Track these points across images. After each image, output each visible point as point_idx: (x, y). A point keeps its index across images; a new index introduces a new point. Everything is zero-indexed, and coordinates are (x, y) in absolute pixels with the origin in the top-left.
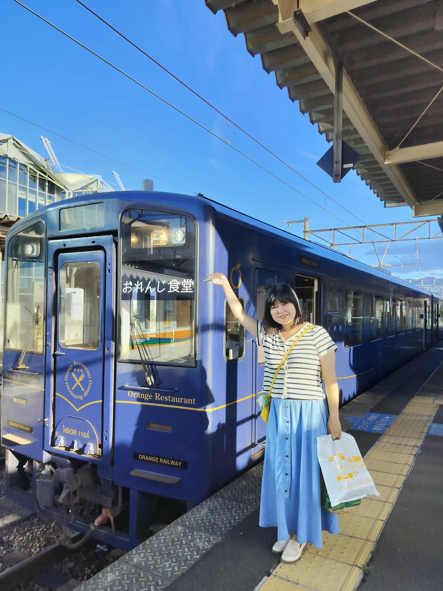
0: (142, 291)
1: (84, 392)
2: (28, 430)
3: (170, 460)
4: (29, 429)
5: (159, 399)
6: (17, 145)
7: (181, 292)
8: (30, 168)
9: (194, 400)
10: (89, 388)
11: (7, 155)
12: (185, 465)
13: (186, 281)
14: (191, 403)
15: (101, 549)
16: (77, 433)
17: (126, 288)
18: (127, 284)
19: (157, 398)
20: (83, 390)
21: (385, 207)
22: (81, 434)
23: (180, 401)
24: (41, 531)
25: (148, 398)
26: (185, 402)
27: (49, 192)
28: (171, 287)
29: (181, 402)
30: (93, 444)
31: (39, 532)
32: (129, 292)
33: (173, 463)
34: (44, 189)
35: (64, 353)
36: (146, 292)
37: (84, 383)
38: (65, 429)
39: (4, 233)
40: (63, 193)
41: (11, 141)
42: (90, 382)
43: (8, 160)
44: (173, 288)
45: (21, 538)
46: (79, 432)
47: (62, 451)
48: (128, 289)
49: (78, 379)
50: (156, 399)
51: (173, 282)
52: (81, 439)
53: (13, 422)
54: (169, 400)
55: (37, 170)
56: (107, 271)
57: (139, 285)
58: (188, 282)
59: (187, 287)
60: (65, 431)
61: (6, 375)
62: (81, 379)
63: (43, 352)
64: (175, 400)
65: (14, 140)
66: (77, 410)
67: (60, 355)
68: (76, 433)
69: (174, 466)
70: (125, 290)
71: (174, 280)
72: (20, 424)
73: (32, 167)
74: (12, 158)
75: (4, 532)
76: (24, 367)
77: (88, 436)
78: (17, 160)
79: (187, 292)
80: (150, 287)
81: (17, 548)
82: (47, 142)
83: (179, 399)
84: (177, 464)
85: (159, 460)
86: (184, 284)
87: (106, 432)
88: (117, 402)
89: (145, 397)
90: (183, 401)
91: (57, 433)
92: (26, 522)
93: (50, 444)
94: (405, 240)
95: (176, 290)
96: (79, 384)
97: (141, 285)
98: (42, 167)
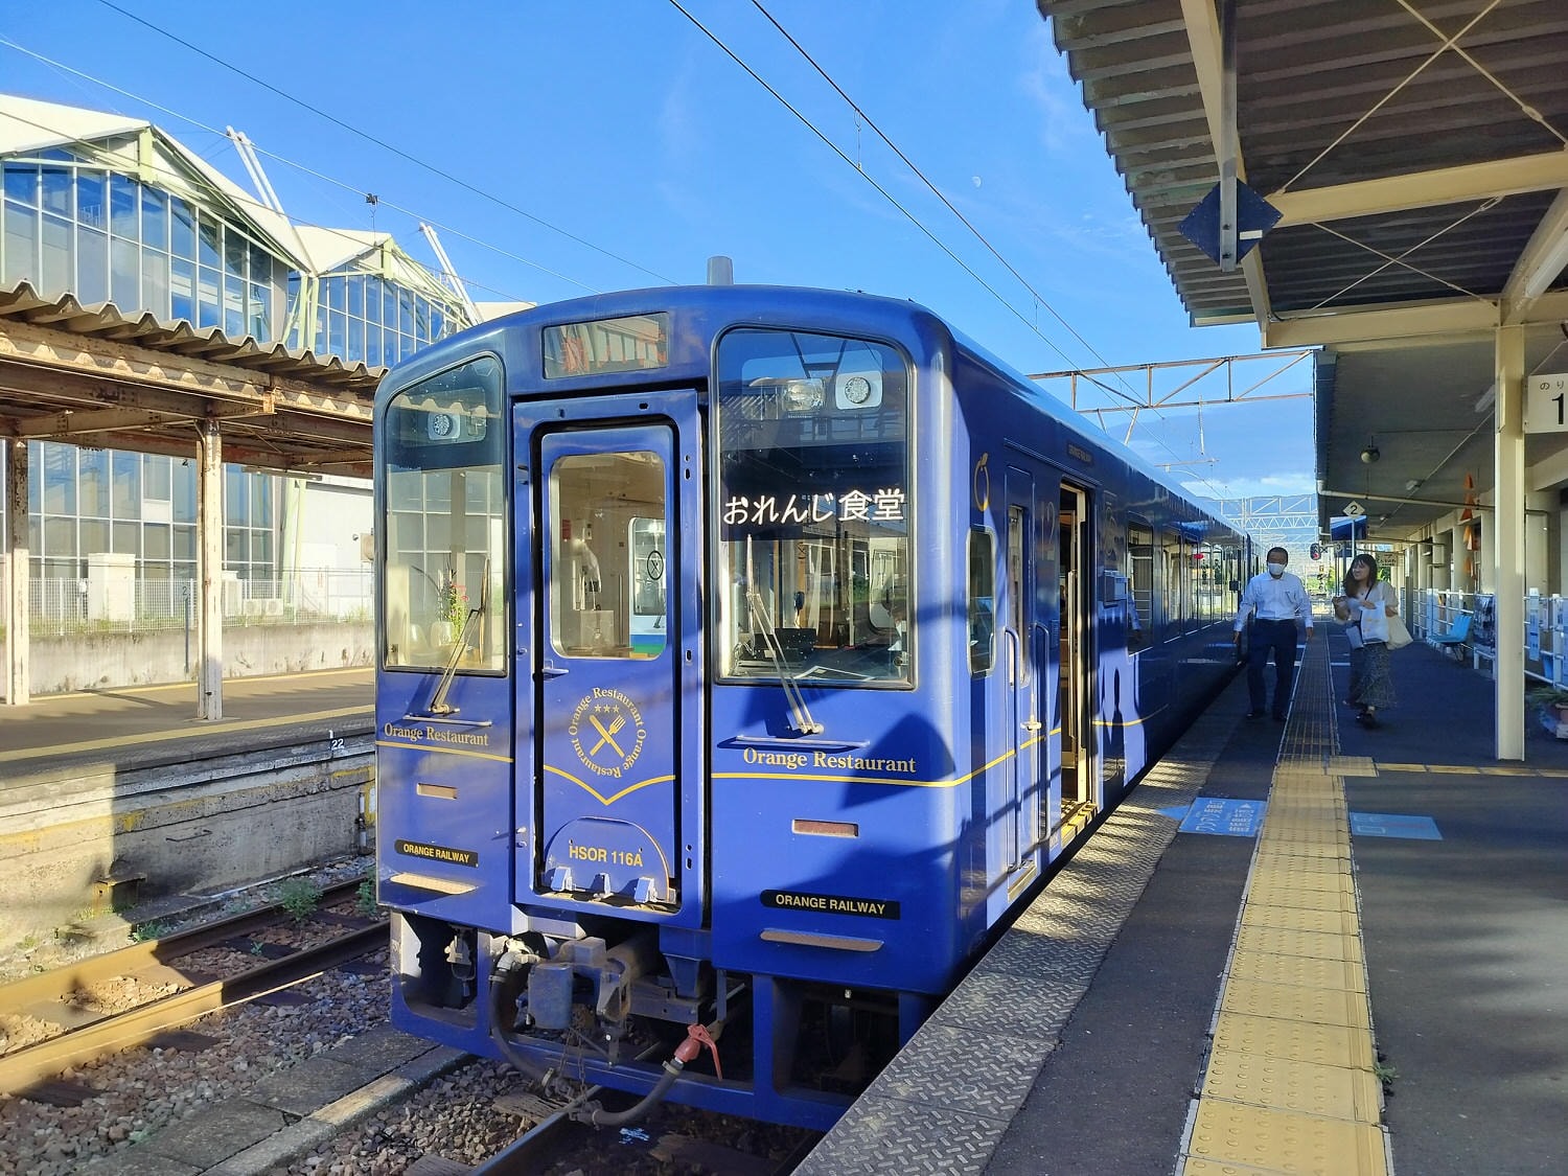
0: (772, 519)
1: (624, 760)
2: (462, 859)
3: (855, 901)
4: (467, 857)
5: (824, 765)
6: (163, 147)
7: (874, 518)
8: (202, 213)
9: (911, 762)
10: (638, 749)
11: (137, 176)
12: (893, 911)
13: (886, 493)
14: (906, 770)
15: (634, 1139)
16: (609, 857)
17: (733, 512)
18: (734, 504)
19: (820, 763)
20: (622, 755)
21: (1192, 324)
22: (618, 858)
23: (876, 766)
24: (471, 1110)
25: (796, 762)
26: (891, 767)
27: (254, 276)
28: (847, 509)
29: (880, 768)
30: (652, 880)
31: (466, 1113)
32: (740, 522)
33: (862, 907)
34: (238, 269)
35: (567, 671)
36: (783, 521)
37: (625, 737)
38: (574, 849)
39: (236, 384)
40: (291, 280)
41: (147, 139)
42: (641, 734)
43: (140, 188)
44: (853, 510)
45: (430, 1128)
46: (614, 854)
47: (568, 902)
48: (739, 516)
49: (607, 730)
50: (817, 765)
51: (853, 497)
52: (618, 869)
53: (414, 844)
54: (850, 764)
55: (221, 216)
56: (683, 474)
57: (768, 503)
58: (889, 495)
59: (888, 507)
60: (574, 854)
61: (389, 732)
62: (614, 729)
63: (505, 670)
64: (865, 766)
65: (155, 134)
66: (607, 803)
67: (554, 676)
68: (604, 856)
69: (867, 914)
70: (729, 518)
71: (856, 492)
72: (435, 848)
73: (206, 209)
74: (151, 182)
75: (383, 1116)
76: (447, 709)
77: (638, 861)
78: (166, 187)
79: (888, 518)
80: (794, 510)
81: (428, 1150)
82: (244, 144)
83: (873, 761)
84: (873, 909)
85: (828, 904)
86: (881, 502)
87: (689, 848)
88: (714, 776)
89: (787, 761)
90: (884, 765)
91: (550, 861)
92: (426, 1092)
93: (532, 887)
94: (1172, 405)
95: (860, 515)
96: (610, 741)
97: (769, 505)
98: (233, 210)
